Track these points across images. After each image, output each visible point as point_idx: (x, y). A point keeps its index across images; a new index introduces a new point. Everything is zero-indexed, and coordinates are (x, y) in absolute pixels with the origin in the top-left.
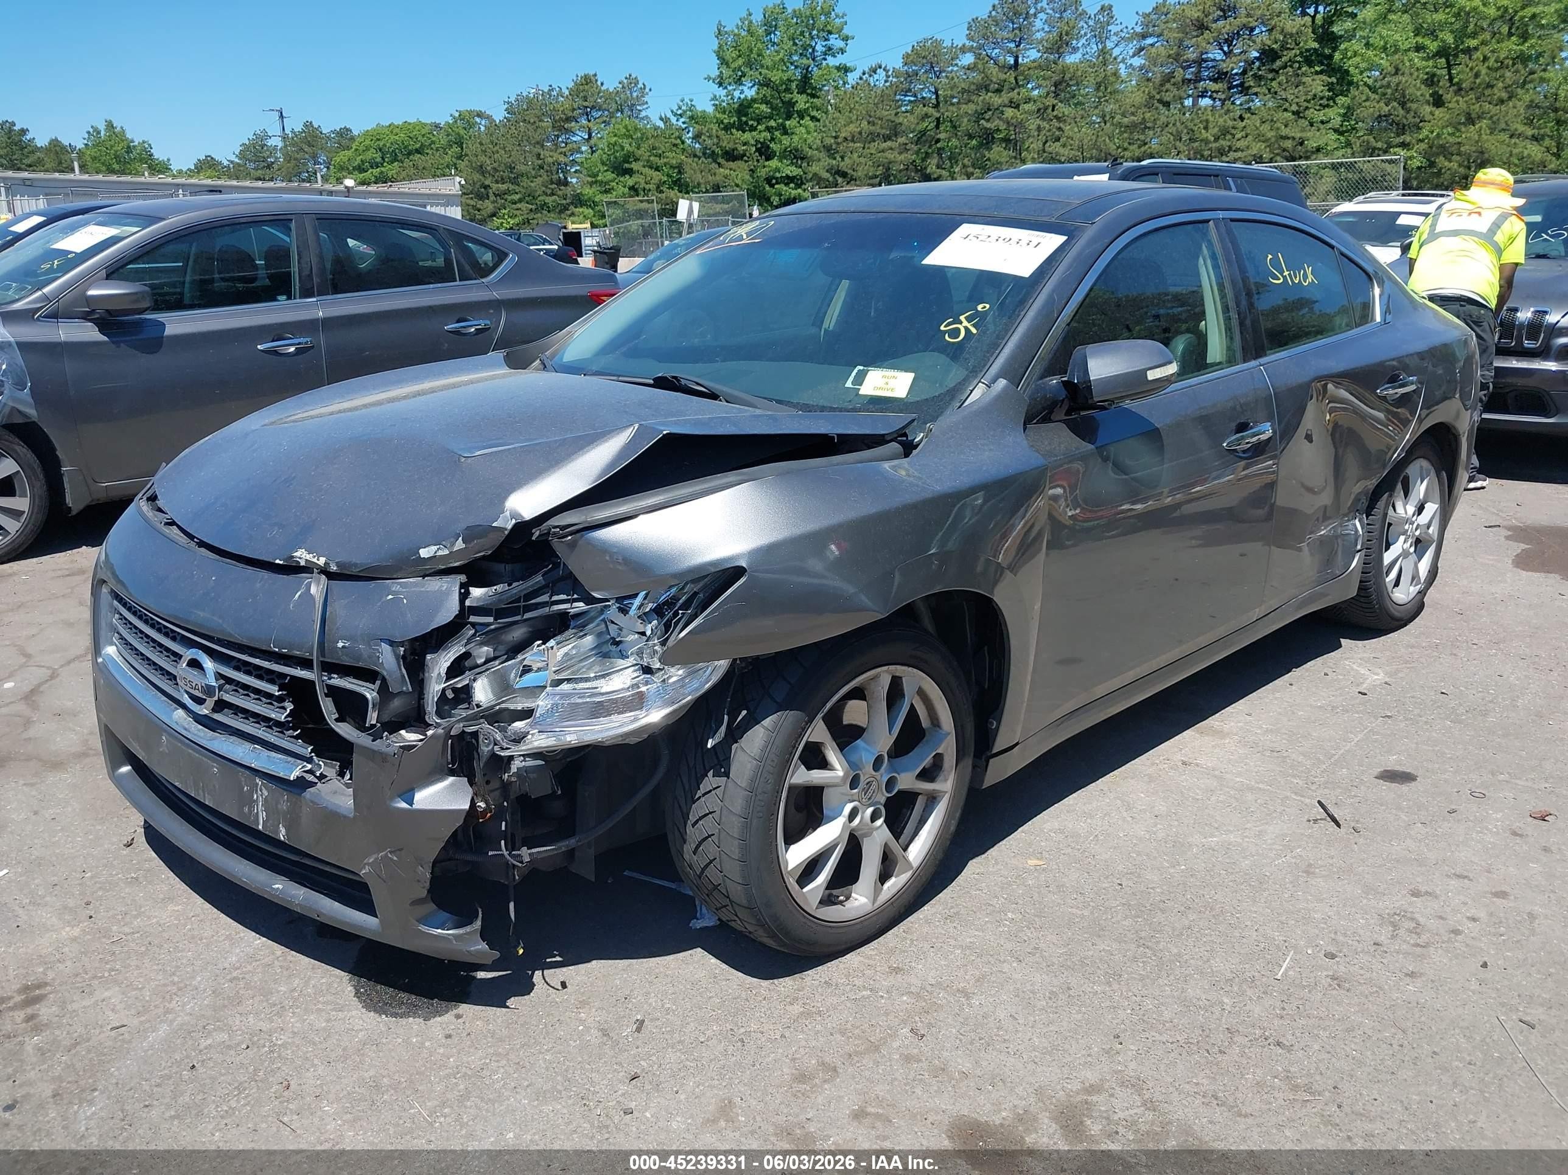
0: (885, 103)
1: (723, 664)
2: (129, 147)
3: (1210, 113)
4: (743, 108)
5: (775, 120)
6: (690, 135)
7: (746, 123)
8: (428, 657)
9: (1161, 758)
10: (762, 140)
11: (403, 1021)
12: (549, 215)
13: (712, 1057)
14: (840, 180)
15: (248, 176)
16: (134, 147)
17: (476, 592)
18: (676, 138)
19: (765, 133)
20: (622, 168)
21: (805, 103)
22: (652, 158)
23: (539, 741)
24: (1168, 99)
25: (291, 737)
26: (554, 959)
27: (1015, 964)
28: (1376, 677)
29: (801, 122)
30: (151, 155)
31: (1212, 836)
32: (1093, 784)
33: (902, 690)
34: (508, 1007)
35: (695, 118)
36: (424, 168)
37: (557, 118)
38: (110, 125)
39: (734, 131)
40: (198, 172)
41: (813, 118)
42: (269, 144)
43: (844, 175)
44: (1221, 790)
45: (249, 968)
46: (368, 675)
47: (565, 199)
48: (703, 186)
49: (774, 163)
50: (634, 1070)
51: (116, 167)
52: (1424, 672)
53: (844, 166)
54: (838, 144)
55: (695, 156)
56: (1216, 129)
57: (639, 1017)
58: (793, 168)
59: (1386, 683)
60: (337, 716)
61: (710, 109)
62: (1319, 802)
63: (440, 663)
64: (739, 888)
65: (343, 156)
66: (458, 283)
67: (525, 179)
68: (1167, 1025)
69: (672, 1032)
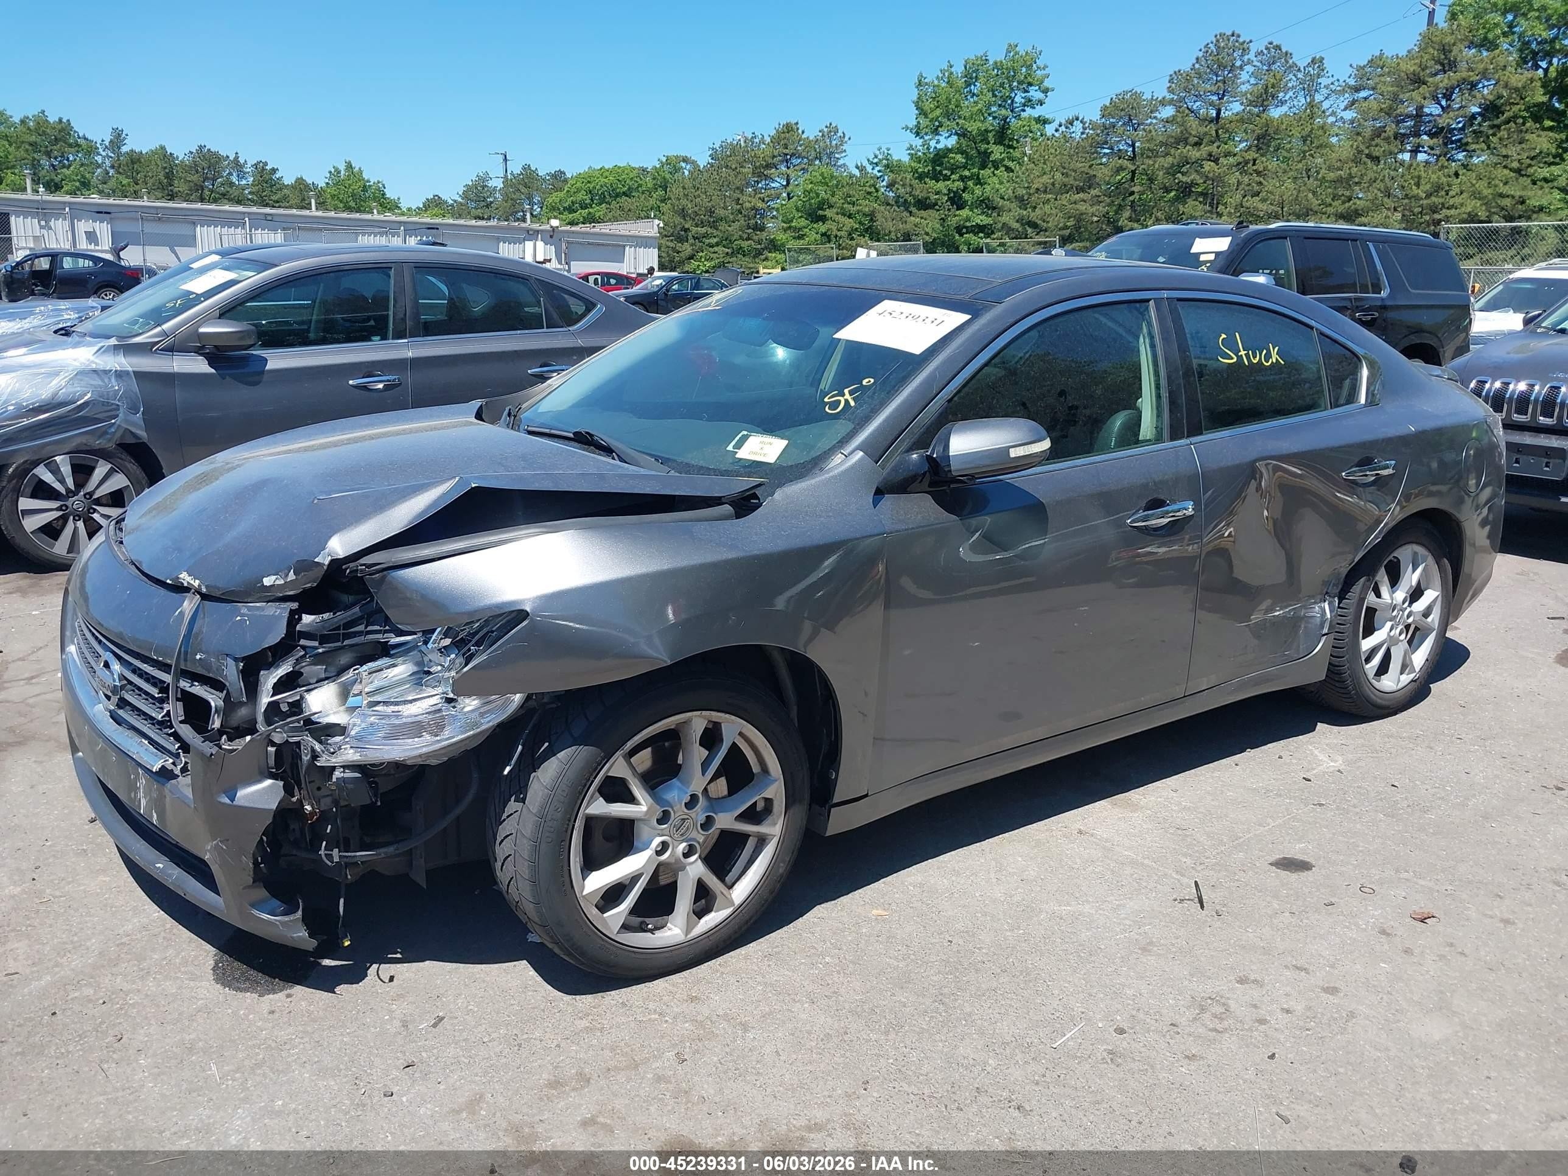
0: (1080, 155)
1: (518, 698)
2: (365, 186)
3: (1422, 169)
4: (939, 157)
5: (969, 170)
6: (884, 183)
7: (940, 172)
8: (262, 672)
9: (1060, 825)
10: (955, 189)
11: (240, 995)
12: (743, 259)
13: (487, 1056)
14: (1030, 230)
15: (469, 215)
16: (370, 186)
17: (307, 619)
18: (870, 186)
19: (958, 183)
20: (815, 216)
21: (1001, 153)
22: (846, 206)
23: (350, 755)
24: (1377, 154)
25: (167, 734)
26: (394, 956)
27: (806, 1005)
28: (1332, 764)
29: (996, 172)
30: (384, 194)
31: (1069, 904)
32: (978, 844)
33: (721, 734)
34: (335, 993)
35: (891, 167)
36: (629, 210)
37: (758, 164)
38: (349, 166)
39: (927, 180)
40: (426, 210)
41: (1008, 169)
42: (490, 185)
43: (1034, 225)
44: (1102, 861)
45: (139, 936)
46: (217, 685)
47: (760, 244)
48: (893, 234)
49: (965, 212)
50: (411, 1059)
51: (352, 204)
52: (1387, 762)
53: (1034, 216)
54: (1030, 195)
55: (888, 204)
56: (1428, 186)
57: (441, 1014)
58: (983, 217)
59: (1339, 771)
60: (183, 718)
61: (906, 159)
62: (1196, 883)
63: (270, 678)
64: (532, 906)
65: (554, 198)
66: (545, 330)
67: (723, 223)
68: (921, 1078)
69: (463, 1030)
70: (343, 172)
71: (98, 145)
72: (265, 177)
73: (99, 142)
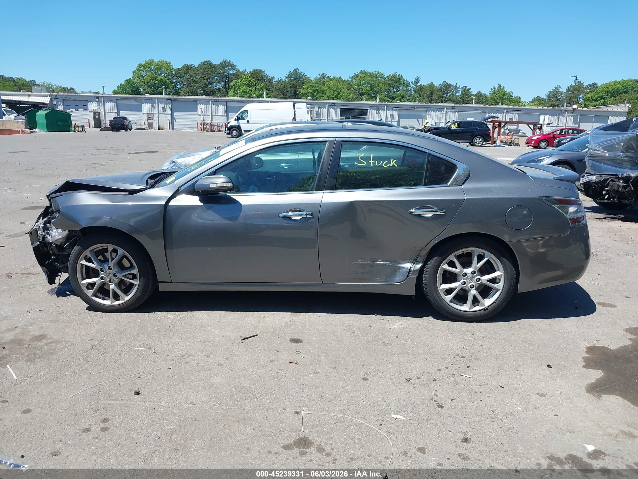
16: (506, 93)
38: (500, 86)
42: (560, 91)
62: (258, 335)
70: (496, 89)
71: (410, 83)
72: (466, 92)
73: (411, 82)
